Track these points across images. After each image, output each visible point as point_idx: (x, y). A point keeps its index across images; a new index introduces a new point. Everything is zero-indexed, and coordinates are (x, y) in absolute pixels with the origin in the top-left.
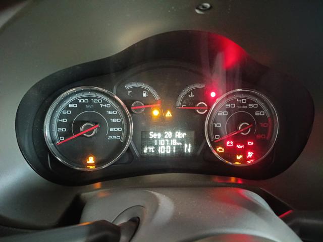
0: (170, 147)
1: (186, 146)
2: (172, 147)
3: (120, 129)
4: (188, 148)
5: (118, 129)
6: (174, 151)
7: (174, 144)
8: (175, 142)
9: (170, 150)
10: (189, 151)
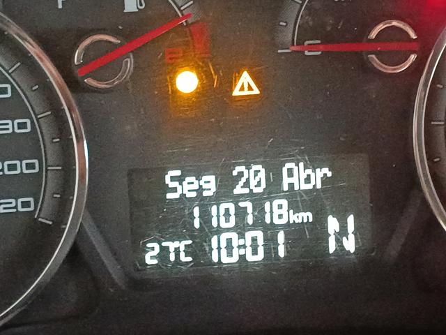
0: (259, 235)
1: (333, 224)
2: (270, 231)
3: (30, 166)
4: (343, 232)
5: (21, 167)
6: (282, 252)
7: (277, 221)
8: (280, 212)
9: (261, 250)
10: (350, 244)
